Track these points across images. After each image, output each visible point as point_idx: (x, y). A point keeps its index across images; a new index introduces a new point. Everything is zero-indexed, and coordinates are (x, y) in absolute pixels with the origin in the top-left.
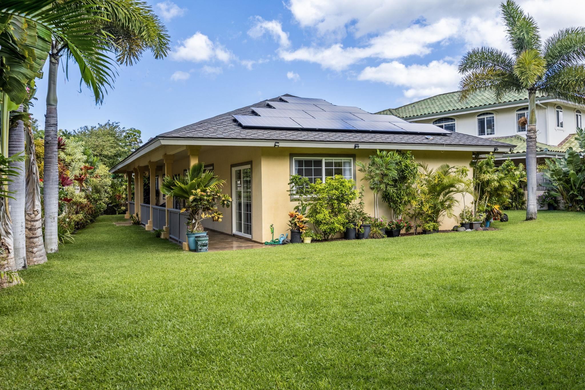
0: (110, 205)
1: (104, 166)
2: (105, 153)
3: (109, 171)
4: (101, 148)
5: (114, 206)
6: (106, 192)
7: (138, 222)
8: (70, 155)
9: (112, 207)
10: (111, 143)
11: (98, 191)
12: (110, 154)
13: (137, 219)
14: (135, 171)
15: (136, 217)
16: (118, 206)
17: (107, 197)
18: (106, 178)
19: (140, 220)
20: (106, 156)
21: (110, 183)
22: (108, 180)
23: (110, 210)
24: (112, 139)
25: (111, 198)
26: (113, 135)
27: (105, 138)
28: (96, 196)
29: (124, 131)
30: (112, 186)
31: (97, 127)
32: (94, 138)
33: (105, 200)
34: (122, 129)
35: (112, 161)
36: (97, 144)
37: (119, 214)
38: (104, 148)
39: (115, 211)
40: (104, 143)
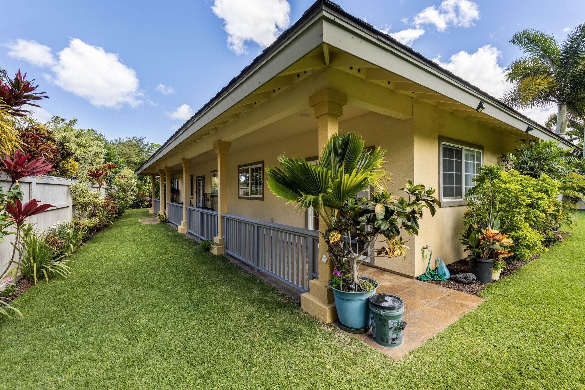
0: (135, 201)
1: (130, 170)
2: (131, 159)
3: (135, 173)
4: (127, 156)
5: (139, 201)
6: (132, 190)
7: (165, 220)
8: (84, 147)
9: (137, 203)
10: (137, 153)
11: (124, 190)
12: (135, 161)
13: (165, 217)
14: (162, 173)
15: (163, 215)
16: (143, 202)
17: (133, 195)
18: (132, 179)
19: (167, 218)
20: (132, 162)
21: (135, 184)
22: (133, 181)
23: (136, 205)
24: (137, 150)
25: (136, 195)
26: (138, 147)
27: (131, 148)
28: (122, 194)
29: (148, 145)
30: (137, 186)
31: (125, 140)
32: (121, 147)
33: (131, 197)
34: (145, 143)
35: (137, 166)
36: (124, 152)
37: (143, 207)
38: (130, 156)
39: (140, 206)
40: (130, 152)
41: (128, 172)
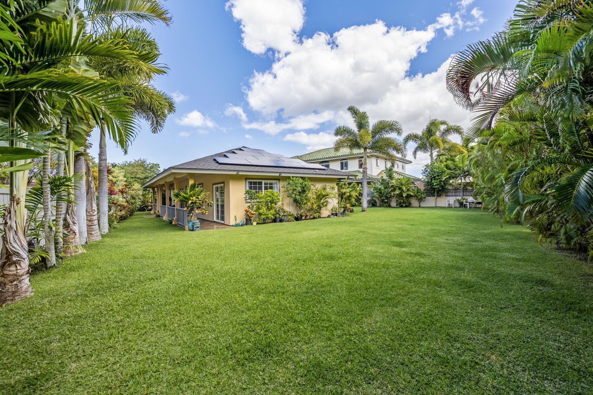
0: (141, 206)
1: (138, 184)
2: (138, 176)
3: (141, 187)
4: (135, 174)
6: (139, 198)
7: (159, 215)
8: (115, 177)
9: (143, 207)
10: (142, 171)
11: (134, 198)
12: (141, 177)
13: (158, 213)
14: (157, 187)
16: (147, 207)
17: (140, 202)
18: (139, 190)
20: (138, 178)
21: (141, 194)
22: (140, 192)
23: (142, 209)
24: (142, 169)
25: (142, 202)
26: (143, 166)
27: (138, 168)
28: (133, 201)
29: (150, 164)
30: (143, 195)
31: (133, 161)
32: (131, 168)
33: (138, 203)
34: (148, 163)
35: (142, 181)
36: (133, 171)
37: (147, 211)
38: (137, 173)
39: (145, 209)
40: (137, 171)
41: (137, 186)
